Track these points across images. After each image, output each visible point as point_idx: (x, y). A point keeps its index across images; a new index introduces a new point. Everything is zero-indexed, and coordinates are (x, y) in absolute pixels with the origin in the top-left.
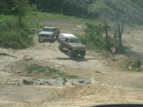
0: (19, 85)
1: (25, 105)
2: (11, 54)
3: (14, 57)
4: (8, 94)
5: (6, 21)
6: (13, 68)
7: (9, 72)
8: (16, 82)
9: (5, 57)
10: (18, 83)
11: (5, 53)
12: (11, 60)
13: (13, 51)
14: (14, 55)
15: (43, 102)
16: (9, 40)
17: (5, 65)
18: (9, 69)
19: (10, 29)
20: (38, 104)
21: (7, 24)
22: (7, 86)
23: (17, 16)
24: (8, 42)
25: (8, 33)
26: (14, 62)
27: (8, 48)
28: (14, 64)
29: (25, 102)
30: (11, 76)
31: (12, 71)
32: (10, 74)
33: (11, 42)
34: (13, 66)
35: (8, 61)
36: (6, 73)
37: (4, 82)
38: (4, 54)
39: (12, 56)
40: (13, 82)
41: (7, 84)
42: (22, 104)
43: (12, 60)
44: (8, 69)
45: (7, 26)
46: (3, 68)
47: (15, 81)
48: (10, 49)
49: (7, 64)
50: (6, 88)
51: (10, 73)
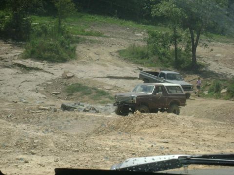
0: (55, 111)
1: (65, 138)
2: (46, 68)
3: (49, 73)
4: (41, 123)
5: (40, 24)
6: (48, 88)
7: (42, 93)
8: (52, 107)
9: (38, 73)
10: (55, 109)
11: (39, 67)
12: (45, 76)
13: (49, 65)
14: (50, 71)
15: (88, 135)
16: (44, 50)
17: (38, 83)
18: (43, 89)
19: (46, 35)
20: (82, 139)
21: (42, 27)
22: (40, 111)
23: (56, 17)
24: (42, 53)
25: (43, 41)
26: (49, 79)
27: (42, 61)
28: (50, 83)
29: (66, 135)
30: (45, 98)
31: (48, 92)
32: (45, 96)
33: (46, 54)
34: (48, 85)
35: (42, 78)
36: (39, 94)
37: (36, 107)
38: (37, 69)
39: (47, 72)
40: (47, 106)
41: (40, 109)
42: (62, 137)
43: (48, 76)
44: (41, 90)
45: (41, 31)
46: (35, 88)
47: (51, 105)
48: (45, 62)
49: (41, 82)
50: (39, 113)
51: (44, 94)
